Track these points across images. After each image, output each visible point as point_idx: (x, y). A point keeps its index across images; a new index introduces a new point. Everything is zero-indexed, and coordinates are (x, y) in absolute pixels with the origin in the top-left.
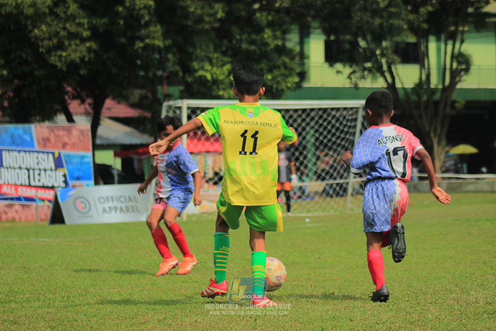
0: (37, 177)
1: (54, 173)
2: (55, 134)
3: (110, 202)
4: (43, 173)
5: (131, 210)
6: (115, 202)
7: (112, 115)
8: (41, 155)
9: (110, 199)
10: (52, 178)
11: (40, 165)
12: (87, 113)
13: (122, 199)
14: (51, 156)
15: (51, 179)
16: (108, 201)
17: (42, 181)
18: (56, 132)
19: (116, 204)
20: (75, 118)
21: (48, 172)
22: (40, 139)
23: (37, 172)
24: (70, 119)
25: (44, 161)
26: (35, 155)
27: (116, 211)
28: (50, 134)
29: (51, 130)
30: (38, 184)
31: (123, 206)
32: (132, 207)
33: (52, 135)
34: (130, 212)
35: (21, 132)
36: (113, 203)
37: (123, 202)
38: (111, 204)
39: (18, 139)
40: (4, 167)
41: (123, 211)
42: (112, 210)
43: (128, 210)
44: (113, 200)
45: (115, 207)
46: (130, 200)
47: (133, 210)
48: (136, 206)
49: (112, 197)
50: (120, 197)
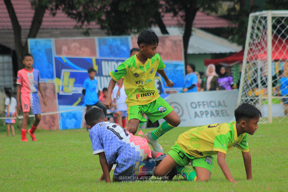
3: (202, 106)
5: (220, 114)
6: (206, 106)
7: (203, 26)
9: (201, 103)
12: (179, 25)
13: (213, 104)
16: (199, 105)
19: (206, 108)
20: (169, 29)
24: (164, 31)
27: (207, 114)
31: (214, 110)
32: (222, 111)
34: (220, 116)
35: (119, 43)
36: (204, 107)
37: (213, 107)
38: (202, 109)
39: (116, 50)
40: (104, 76)
41: (214, 115)
42: (203, 114)
43: (218, 114)
44: (204, 105)
45: (206, 111)
46: (220, 104)
47: (223, 113)
48: (226, 111)
49: (203, 102)
50: (211, 102)
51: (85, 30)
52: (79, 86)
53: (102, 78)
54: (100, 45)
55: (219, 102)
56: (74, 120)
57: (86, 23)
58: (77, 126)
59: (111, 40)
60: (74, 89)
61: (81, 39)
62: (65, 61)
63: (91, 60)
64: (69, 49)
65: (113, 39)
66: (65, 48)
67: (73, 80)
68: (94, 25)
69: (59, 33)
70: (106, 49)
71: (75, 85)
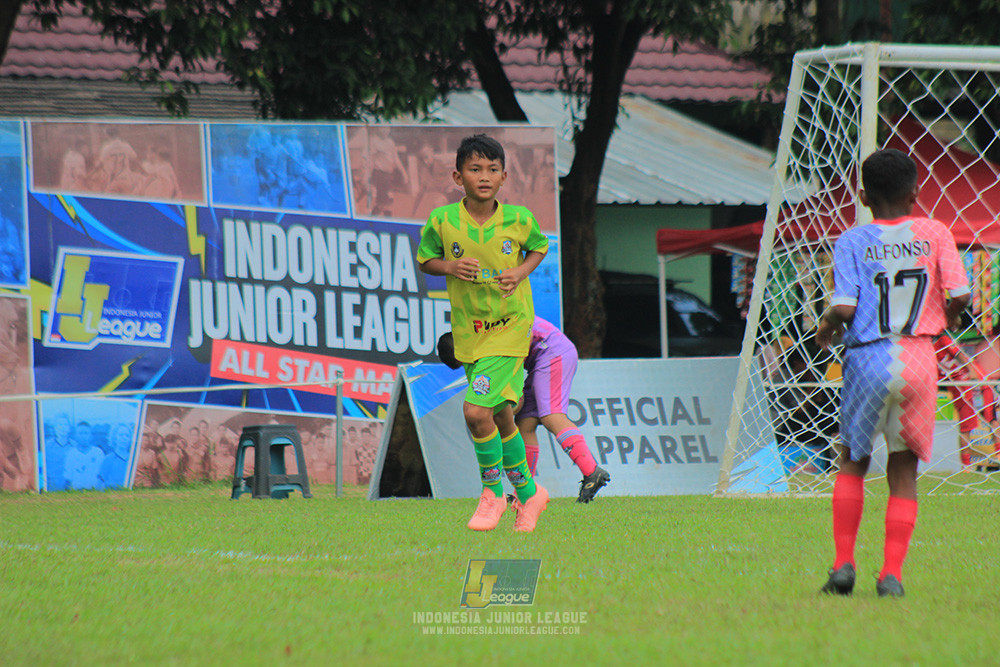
0: (350, 320)
1: (414, 302)
2: (421, 159)
3: (605, 419)
4: (372, 301)
5: (680, 452)
6: (623, 419)
7: (684, 94)
8: (367, 236)
9: (604, 406)
10: (406, 320)
11: (362, 271)
12: (568, 86)
13: (651, 411)
14: (403, 241)
15: (402, 327)
16: (596, 413)
17: (368, 334)
18: (427, 150)
19: (624, 427)
21: (393, 302)
22: (367, 176)
23: (350, 300)
24: (507, 108)
25: (378, 257)
26: (348, 235)
27: (623, 452)
28: (403, 157)
29: (410, 142)
30: (350, 343)
31: (653, 434)
32: (686, 439)
33: (412, 160)
34: (679, 460)
35: (297, 146)
36: (615, 422)
37: (653, 422)
38: (605, 427)
39: (283, 175)
40: (227, 280)
41: (653, 454)
42: (610, 449)
43: (669, 452)
44: (614, 413)
45: (620, 439)
46: (680, 412)
47: (689, 450)
48: (703, 438)
49: (611, 401)
50: (643, 401)
51: (170, 89)
52: (123, 318)
53: (221, 286)
54: (217, 153)
55: (678, 402)
56: (96, 452)
57: (176, 61)
58: (109, 480)
59: (266, 134)
60: (105, 326)
61: (144, 125)
62: (74, 210)
63: (179, 211)
64: (89, 163)
65: (273, 131)
66: (73, 160)
67: (100, 292)
68: (208, 69)
69: (96, 95)
70: (241, 169)
71: (109, 311)
